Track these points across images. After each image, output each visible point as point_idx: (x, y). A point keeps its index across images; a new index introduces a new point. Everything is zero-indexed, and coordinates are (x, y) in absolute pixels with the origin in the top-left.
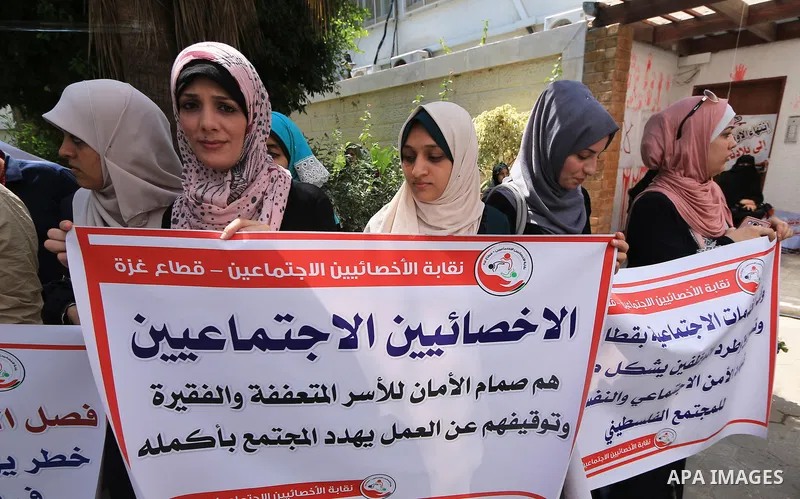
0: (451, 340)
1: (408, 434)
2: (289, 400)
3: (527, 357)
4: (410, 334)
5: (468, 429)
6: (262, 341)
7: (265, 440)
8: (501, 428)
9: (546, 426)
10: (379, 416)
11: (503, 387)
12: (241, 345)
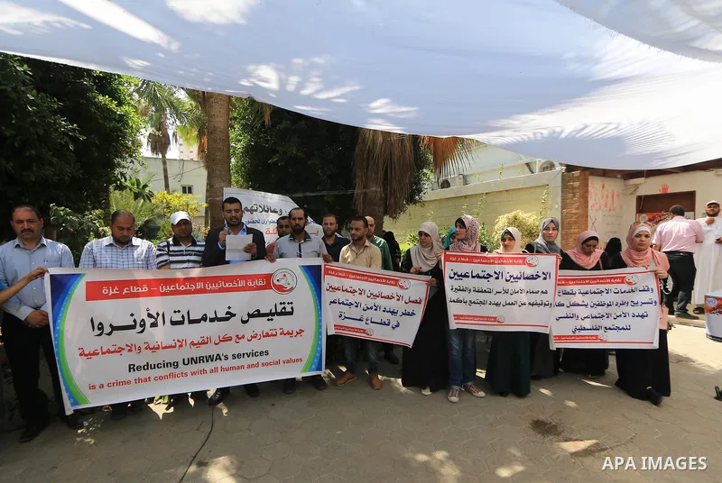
0: (520, 278)
1: (509, 304)
2: (481, 292)
3: (538, 285)
4: (511, 277)
5: (524, 304)
6: (478, 276)
7: (474, 303)
8: (533, 305)
9: (545, 305)
10: (502, 298)
11: (533, 292)
12: (473, 277)
